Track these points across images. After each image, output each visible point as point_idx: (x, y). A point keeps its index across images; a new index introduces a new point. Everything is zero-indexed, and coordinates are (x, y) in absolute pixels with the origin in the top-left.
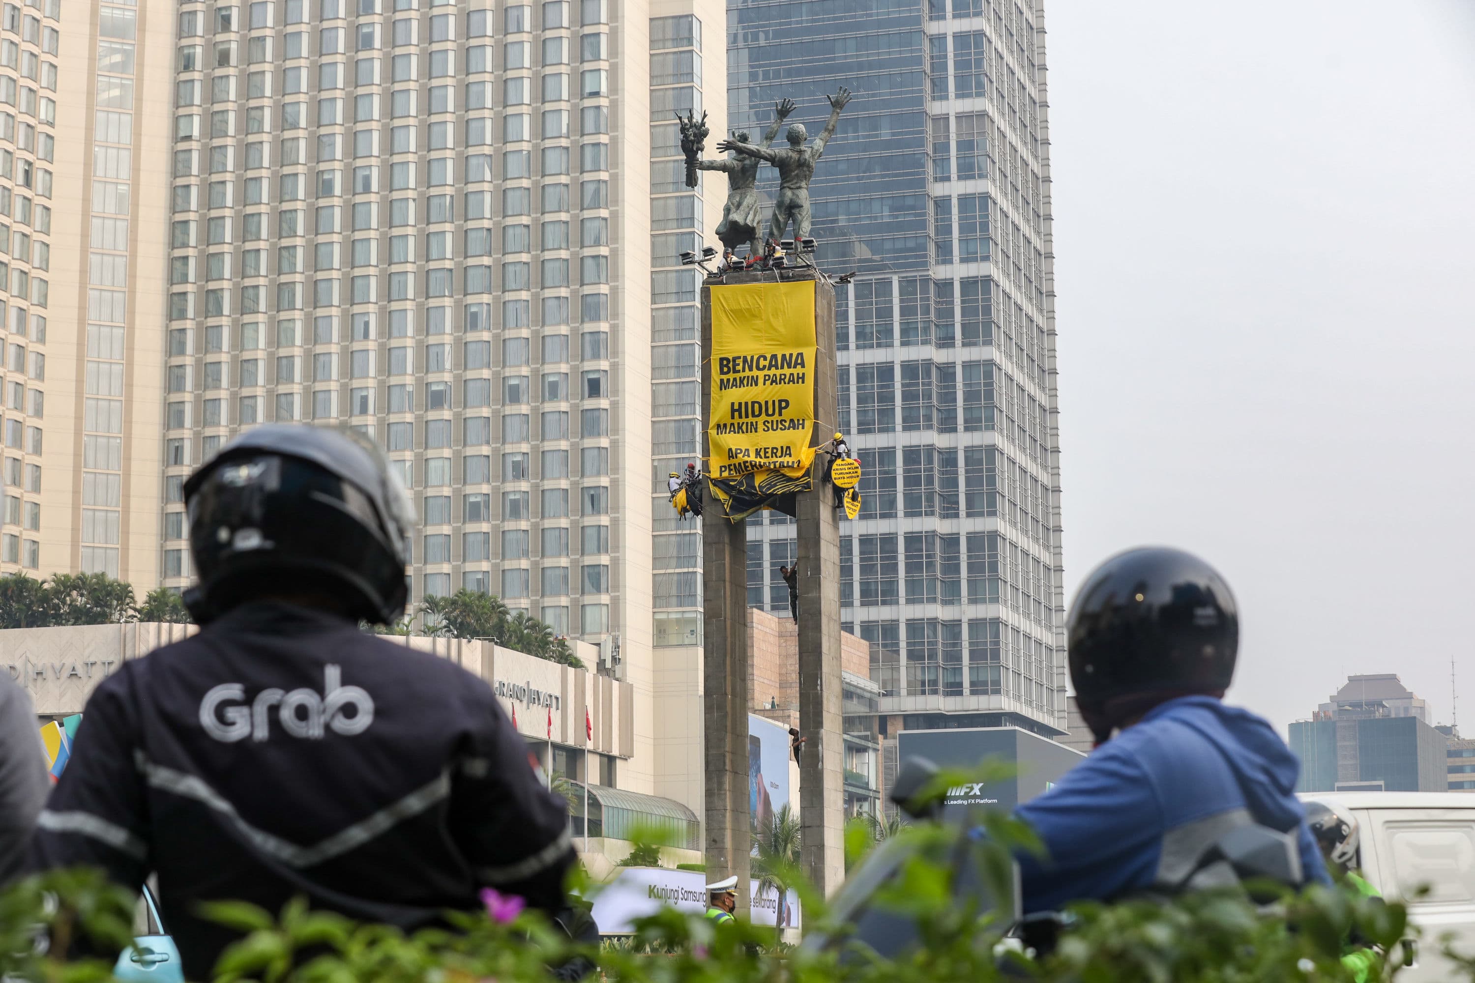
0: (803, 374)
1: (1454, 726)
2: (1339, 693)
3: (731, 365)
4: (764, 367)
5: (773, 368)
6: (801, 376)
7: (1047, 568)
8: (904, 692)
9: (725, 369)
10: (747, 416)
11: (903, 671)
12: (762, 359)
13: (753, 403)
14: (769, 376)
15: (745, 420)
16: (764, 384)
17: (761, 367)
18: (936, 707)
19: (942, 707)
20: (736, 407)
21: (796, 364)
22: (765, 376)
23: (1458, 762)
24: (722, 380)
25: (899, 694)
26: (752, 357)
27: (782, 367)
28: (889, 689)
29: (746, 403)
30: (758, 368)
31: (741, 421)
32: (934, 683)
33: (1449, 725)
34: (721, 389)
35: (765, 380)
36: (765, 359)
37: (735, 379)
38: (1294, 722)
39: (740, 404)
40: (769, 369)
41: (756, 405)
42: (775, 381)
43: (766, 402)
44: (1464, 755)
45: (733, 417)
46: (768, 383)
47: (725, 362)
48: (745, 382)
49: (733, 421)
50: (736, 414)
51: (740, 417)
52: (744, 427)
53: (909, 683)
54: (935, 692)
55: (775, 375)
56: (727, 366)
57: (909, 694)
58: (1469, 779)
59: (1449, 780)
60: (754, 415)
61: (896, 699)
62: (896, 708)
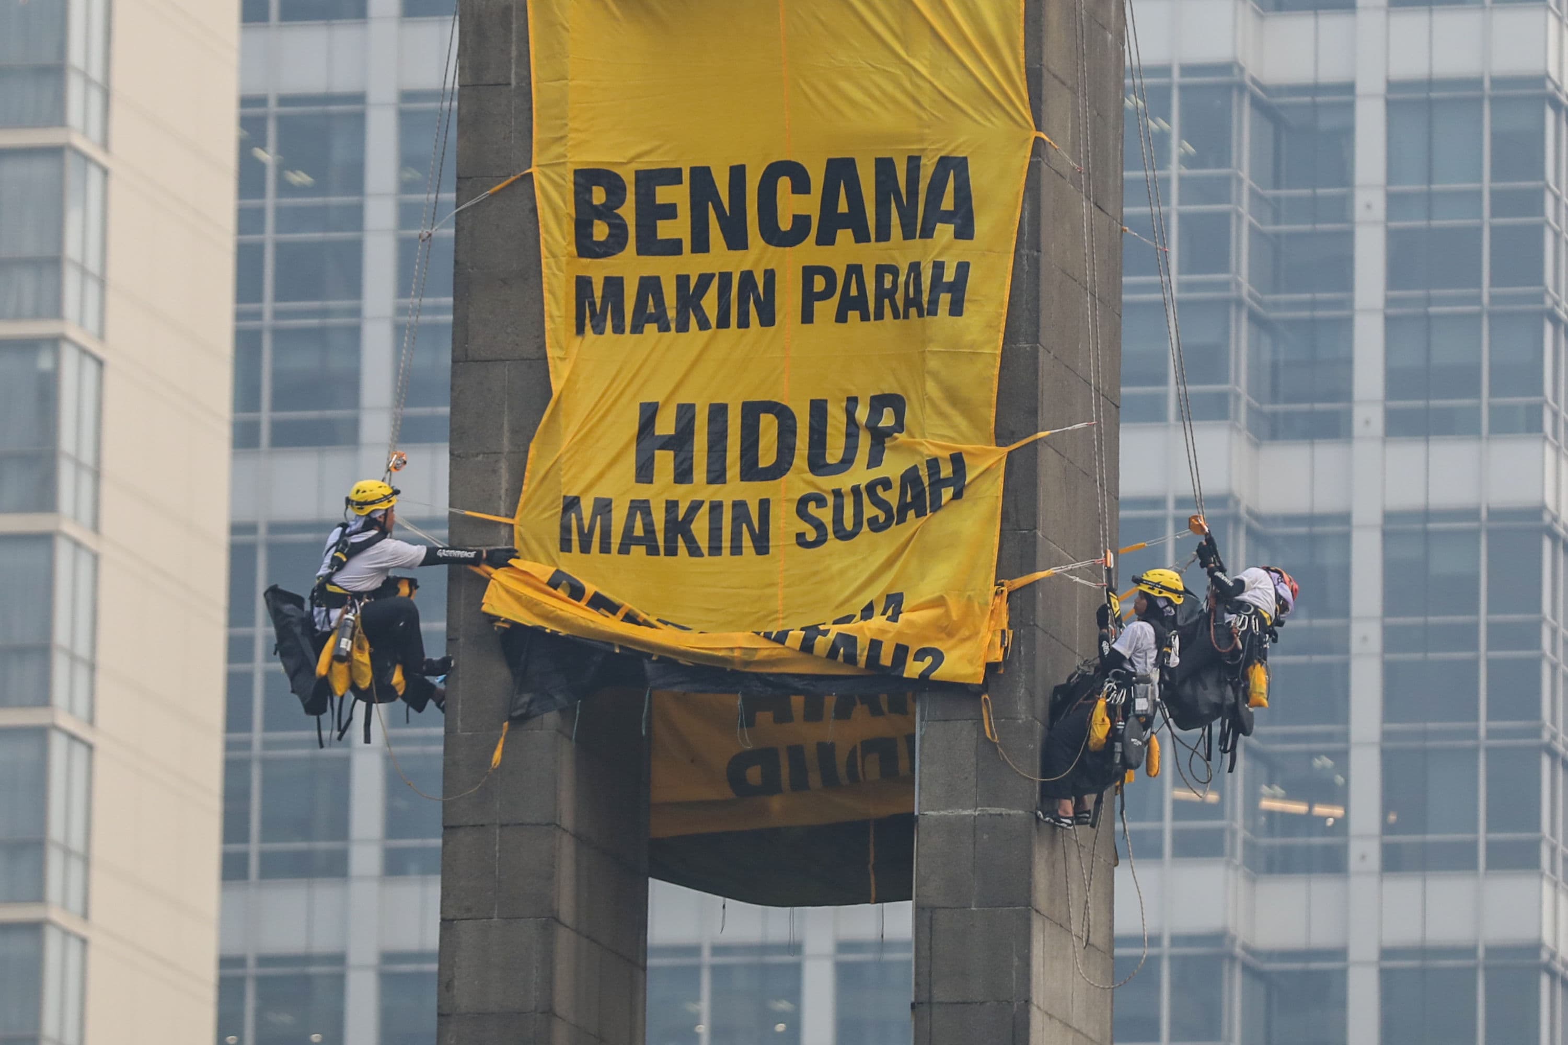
0: (963, 268)
3: (628, 212)
4: (801, 223)
5: (844, 236)
6: (949, 276)
9: (600, 231)
10: (717, 476)
12: (784, 183)
13: (752, 411)
14: (828, 273)
15: (707, 493)
16: (807, 317)
17: (785, 224)
20: (665, 426)
21: (934, 215)
22: (809, 273)
24: (583, 285)
26: (738, 174)
27: (883, 234)
29: (718, 412)
30: (772, 235)
31: (684, 495)
34: (580, 330)
35: (809, 298)
36: (801, 185)
37: (650, 286)
39: (686, 413)
40: (826, 238)
41: (768, 425)
42: (859, 303)
43: (818, 409)
45: (644, 473)
46: (826, 309)
47: (599, 196)
48: (710, 303)
49: (643, 492)
50: (665, 461)
51: (683, 475)
52: (700, 527)
55: (855, 270)
56: (607, 212)
60: (750, 471)
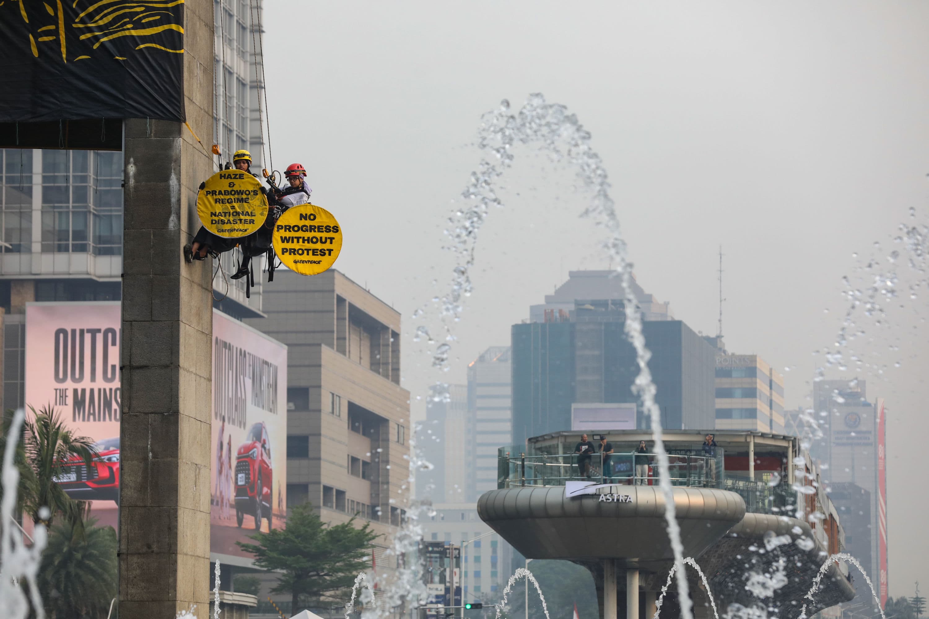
1: (719, 337)
2: (557, 292)
7: (242, 83)
8: (36, 247)
11: (37, 217)
18: (84, 269)
19: (91, 270)
23: (725, 383)
25: (29, 251)
28: (15, 242)
32: (80, 235)
33: (713, 335)
38: (520, 322)
44: (734, 374)
53: (45, 234)
54: (82, 249)
57: (45, 249)
58: (739, 406)
59: (718, 406)
61: (24, 257)
62: (24, 269)
